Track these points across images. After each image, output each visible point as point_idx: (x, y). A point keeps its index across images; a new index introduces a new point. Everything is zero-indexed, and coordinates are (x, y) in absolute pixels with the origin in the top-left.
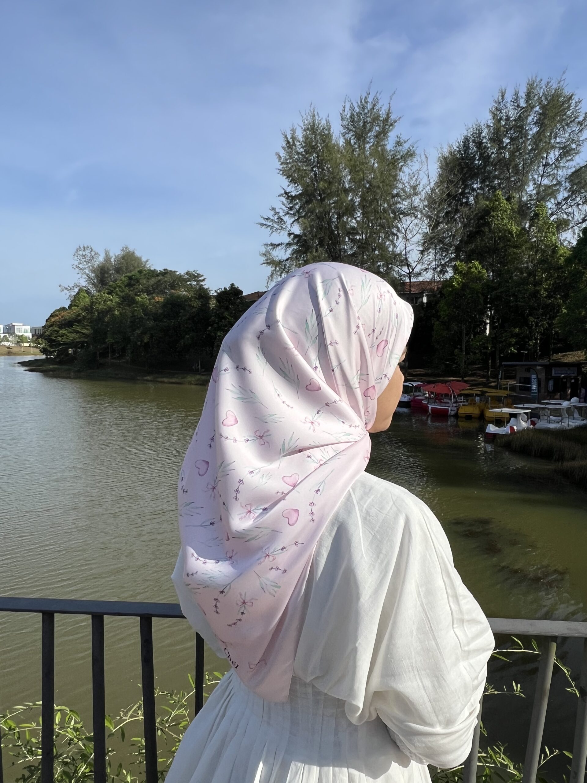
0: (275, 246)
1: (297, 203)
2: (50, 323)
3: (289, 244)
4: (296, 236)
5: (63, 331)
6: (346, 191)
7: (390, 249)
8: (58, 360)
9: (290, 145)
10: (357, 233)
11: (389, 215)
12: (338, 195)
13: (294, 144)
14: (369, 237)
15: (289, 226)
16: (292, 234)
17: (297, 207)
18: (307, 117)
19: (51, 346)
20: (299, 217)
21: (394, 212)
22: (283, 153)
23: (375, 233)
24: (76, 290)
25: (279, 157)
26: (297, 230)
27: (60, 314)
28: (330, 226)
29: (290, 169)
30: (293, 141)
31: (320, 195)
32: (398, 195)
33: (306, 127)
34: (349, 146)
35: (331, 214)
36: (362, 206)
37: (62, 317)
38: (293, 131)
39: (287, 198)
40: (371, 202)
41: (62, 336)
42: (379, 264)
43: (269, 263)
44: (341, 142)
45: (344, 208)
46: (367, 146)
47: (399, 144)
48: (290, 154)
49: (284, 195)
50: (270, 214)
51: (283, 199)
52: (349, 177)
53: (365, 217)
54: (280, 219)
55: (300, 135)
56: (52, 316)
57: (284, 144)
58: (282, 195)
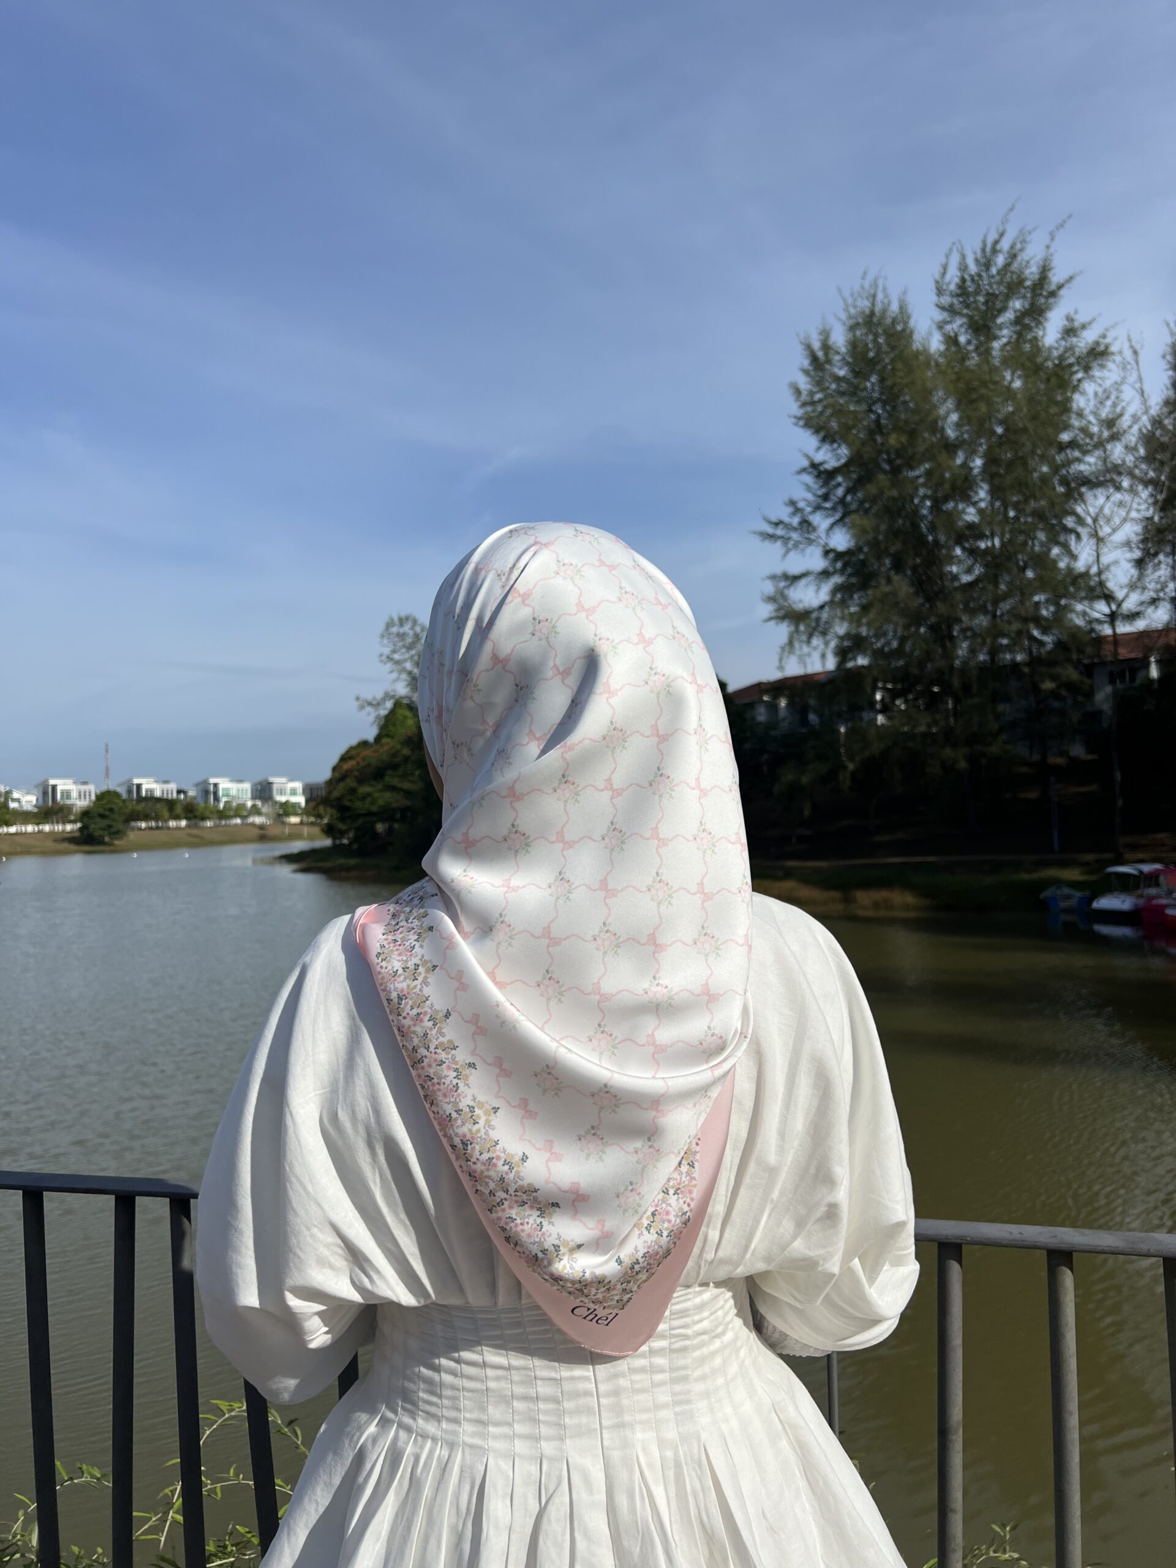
0: (792, 579)
1: (839, 485)
2: (340, 773)
3: (825, 574)
4: (839, 556)
5: (365, 789)
6: (951, 448)
7: (1062, 565)
8: (355, 846)
9: (818, 364)
10: (982, 536)
11: (1054, 488)
12: (932, 458)
13: (829, 361)
14: (1010, 541)
15: (823, 535)
16: (832, 550)
17: (840, 492)
18: (855, 300)
19: (342, 819)
20: (845, 514)
21: (1065, 482)
22: (804, 383)
23: (1021, 532)
24: (389, 705)
25: (798, 392)
26: (841, 540)
27: (358, 755)
28: (915, 526)
29: (821, 413)
30: (826, 354)
31: (890, 461)
32: (1073, 444)
33: (852, 322)
34: (953, 349)
35: (916, 501)
36: (990, 473)
37: (363, 760)
38: (825, 335)
39: (818, 476)
40: (1010, 465)
41: (364, 798)
42: (1036, 598)
43: (782, 618)
44: (936, 344)
45: (947, 486)
46: (996, 345)
47: (1070, 331)
48: (819, 383)
49: (811, 470)
50: (784, 513)
51: (808, 479)
52: (954, 417)
53: (998, 499)
54: (805, 523)
55: (839, 339)
56: (344, 759)
57: (806, 363)
58: (804, 470)
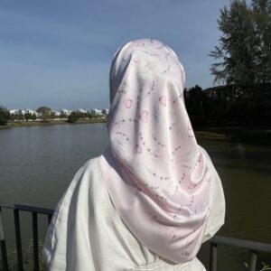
0: (217, 65)
1: (228, 43)
3: (225, 63)
4: (228, 59)
9: (224, 15)
15: (224, 54)
16: (226, 58)
20: (229, 49)
22: (220, 19)
25: (219, 21)
26: (228, 56)
28: (246, 52)
29: (225, 26)
30: (226, 13)
31: (241, 37)
33: (232, 5)
34: (256, 10)
35: (247, 46)
36: (265, 39)
39: (224, 41)
43: (214, 74)
44: (252, 8)
45: (254, 42)
46: (267, 8)
48: (224, 19)
49: (222, 40)
50: (215, 50)
51: (221, 42)
52: (256, 26)
53: (266, 45)
54: (220, 52)
55: (229, 9)
57: (221, 15)
58: (220, 40)
